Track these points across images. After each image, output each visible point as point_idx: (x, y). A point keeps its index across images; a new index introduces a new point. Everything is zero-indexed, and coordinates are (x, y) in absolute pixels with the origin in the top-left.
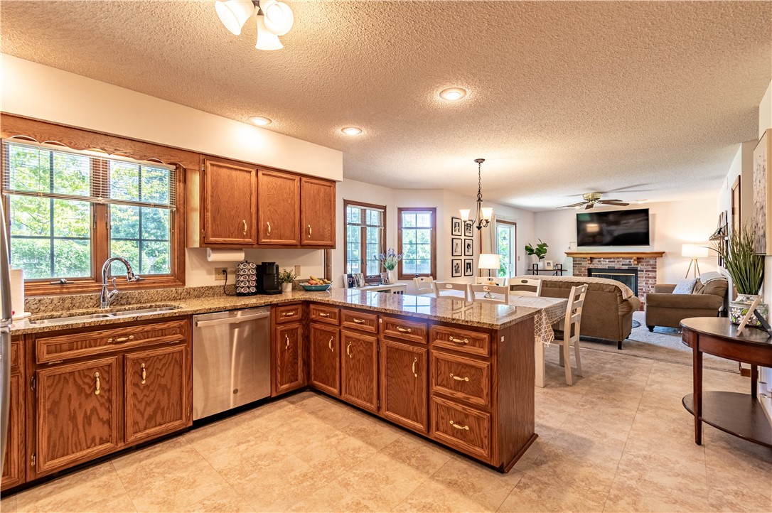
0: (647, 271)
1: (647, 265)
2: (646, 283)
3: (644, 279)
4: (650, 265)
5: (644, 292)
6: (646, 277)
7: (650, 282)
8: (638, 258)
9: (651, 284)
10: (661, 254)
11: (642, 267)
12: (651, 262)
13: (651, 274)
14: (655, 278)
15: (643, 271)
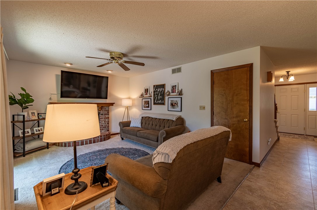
0: (105, 114)
1: (105, 111)
2: (105, 122)
3: (104, 119)
4: (107, 111)
5: (103, 127)
6: (104, 118)
7: (106, 121)
8: (102, 107)
9: (107, 122)
10: (112, 104)
11: (103, 112)
12: (107, 109)
13: (107, 116)
14: (109, 118)
15: (103, 114)
